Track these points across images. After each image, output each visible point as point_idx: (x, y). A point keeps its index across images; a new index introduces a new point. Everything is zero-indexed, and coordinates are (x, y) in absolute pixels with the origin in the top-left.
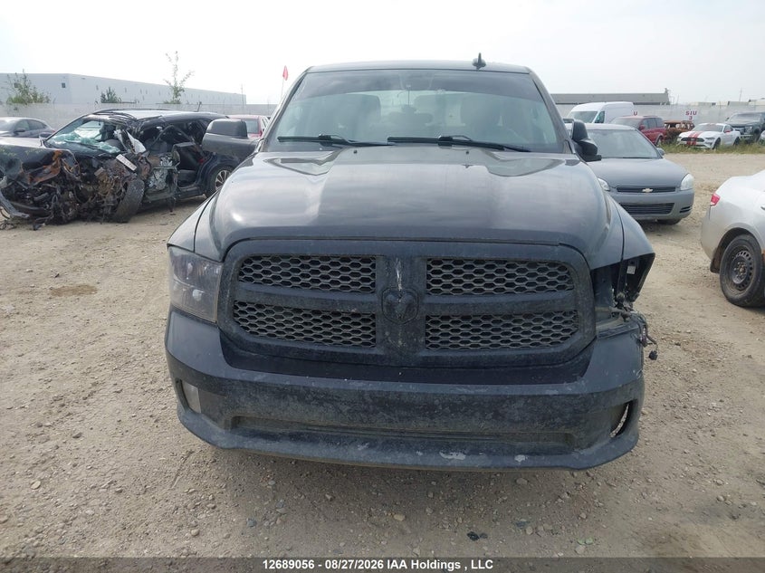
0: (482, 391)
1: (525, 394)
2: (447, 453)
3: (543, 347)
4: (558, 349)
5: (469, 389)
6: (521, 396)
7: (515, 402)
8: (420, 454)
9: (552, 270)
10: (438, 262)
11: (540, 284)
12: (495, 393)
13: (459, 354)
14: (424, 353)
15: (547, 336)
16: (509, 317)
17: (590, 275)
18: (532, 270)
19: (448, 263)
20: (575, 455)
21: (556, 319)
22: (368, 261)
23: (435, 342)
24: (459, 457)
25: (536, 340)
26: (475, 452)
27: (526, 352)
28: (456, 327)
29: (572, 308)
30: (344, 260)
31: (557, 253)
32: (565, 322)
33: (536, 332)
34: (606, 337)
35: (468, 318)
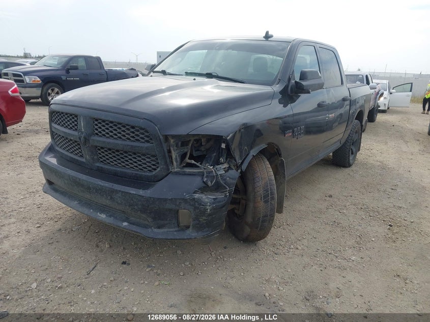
0: (107, 185)
1: (122, 190)
2: (100, 213)
3: (144, 172)
4: (150, 174)
6: (120, 191)
7: (118, 193)
8: (92, 210)
9: (142, 131)
10: (97, 120)
11: (137, 138)
12: (111, 187)
13: (110, 167)
14: (98, 164)
15: (145, 166)
16: (126, 152)
17: (161, 137)
18: (132, 130)
19: (100, 121)
20: (150, 230)
21: (147, 158)
22: (76, 116)
23: (101, 160)
24: (103, 216)
25: (141, 167)
26: (110, 216)
27: (136, 172)
28: (106, 153)
29: (153, 153)
30: (71, 115)
31: (141, 123)
32: (152, 160)
33: (140, 163)
34: (177, 173)
35: (110, 150)
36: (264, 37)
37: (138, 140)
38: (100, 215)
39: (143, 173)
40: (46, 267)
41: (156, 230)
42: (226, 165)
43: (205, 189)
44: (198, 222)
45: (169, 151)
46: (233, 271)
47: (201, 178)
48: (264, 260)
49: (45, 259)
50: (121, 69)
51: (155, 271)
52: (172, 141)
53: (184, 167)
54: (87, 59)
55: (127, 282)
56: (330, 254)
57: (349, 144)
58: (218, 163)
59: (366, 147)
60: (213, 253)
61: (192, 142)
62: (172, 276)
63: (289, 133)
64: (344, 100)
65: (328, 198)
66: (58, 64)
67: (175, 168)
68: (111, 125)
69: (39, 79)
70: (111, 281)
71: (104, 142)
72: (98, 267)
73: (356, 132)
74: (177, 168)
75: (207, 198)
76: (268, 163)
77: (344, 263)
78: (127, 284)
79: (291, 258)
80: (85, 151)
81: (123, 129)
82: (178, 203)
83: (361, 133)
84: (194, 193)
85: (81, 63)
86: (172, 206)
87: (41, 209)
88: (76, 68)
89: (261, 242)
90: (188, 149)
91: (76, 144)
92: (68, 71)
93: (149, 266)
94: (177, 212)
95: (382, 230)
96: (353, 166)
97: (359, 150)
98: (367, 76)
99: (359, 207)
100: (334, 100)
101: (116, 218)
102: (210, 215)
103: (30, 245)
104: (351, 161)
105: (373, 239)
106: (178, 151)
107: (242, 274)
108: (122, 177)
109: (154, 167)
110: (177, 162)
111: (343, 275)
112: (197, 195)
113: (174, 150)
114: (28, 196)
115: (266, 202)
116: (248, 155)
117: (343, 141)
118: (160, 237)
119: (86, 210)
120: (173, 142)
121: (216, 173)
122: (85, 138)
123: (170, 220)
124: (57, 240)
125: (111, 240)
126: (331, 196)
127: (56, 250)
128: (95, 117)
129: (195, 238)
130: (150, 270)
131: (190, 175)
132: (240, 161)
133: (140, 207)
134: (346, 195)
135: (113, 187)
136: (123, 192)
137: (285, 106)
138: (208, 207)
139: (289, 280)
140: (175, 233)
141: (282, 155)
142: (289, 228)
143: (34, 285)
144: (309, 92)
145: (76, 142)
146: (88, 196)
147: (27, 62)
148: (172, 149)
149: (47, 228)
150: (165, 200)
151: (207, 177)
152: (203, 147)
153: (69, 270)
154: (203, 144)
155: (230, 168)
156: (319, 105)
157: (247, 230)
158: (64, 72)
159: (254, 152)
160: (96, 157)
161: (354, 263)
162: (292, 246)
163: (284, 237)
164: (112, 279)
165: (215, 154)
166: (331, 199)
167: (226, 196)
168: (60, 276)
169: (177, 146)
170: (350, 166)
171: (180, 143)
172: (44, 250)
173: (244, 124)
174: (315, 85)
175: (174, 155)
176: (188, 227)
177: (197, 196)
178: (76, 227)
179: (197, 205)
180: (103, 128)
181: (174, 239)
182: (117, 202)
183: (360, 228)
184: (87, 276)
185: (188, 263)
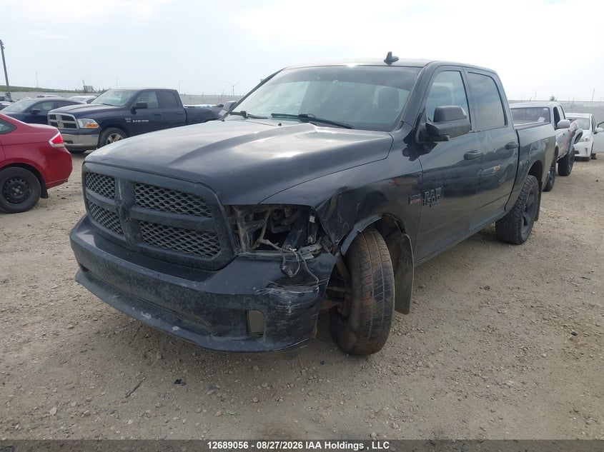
0: (151, 274)
1: (170, 282)
2: (144, 313)
3: (201, 256)
4: (209, 260)
5: (145, 271)
6: (167, 283)
7: (165, 286)
8: (133, 308)
10: (138, 185)
11: (190, 209)
12: (156, 277)
13: (156, 250)
14: (141, 245)
15: (202, 248)
16: (176, 229)
17: (222, 208)
18: (184, 198)
19: (142, 186)
20: (208, 338)
21: (204, 236)
22: (113, 179)
23: (146, 239)
24: (148, 317)
25: (196, 250)
26: (157, 317)
27: (190, 257)
28: (152, 230)
29: (212, 231)
30: (107, 178)
31: (195, 188)
32: (211, 241)
33: (195, 244)
34: (245, 259)
35: (156, 225)
36: (385, 61)
37: (191, 212)
38: (144, 315)
39: (200, 258)
40: (73, 385)
41: (216, 339)
42: (317, 247)
43: (283, 281)
44: (274, 328)
45: (236, 228)
46: (329, 398)
47: (279, 266)
48: (377, 383)
49: (73, 373)
50: (206, 105)
51: (219, 395)
52: (239, 213)
53: (257, 249)
54: (160, 93)
55: (178, 409)
56: (475, 375)
57: (519, 211)
58: (306, 244)
59: (550, 214)
60: (303, 371)
61: (268, 214)
62: (242, 403)
63: (416, 198)
64: (508, 147)
65: (483, 291)
66: (121, 102)
67: (244, 250)
68: (156, 191)
69: (95, 123)
70: (157, 407)
71: (148, 215)
72: (142, 386)
73: (531, 193)
74: (246, 251)
75: (288, 295)
76: (383, 242)
77: (496, 390)
78: (178, 413)
79: (417, 380)
80: (125, 227)
81: (172, 197)
82: (245, 301)
83: (540, 194)
84: (268, 287)
85: (153, 99)
86: (238, 306)
87: (77, 302)
88: (144, 106)
89: (376, 356)
90: (263, 224)
91: (114, 216)
92: (133, 111)
93: (211, 388)
94: (246, 312)
95: (560, 340)
96: (527, 243)
97: (536, 218)
98: (555, 109)
99: (529, 305)
100: (491, 149)
101: (164, 320)
102: (292, 318)
103: (56, 354)
104: (522, 235)
105: (545, 355)
106: (247, 228)
107: (342, 403)
108: (173, 263)
109: (214, 250)
110: (246, 242)
111: (492, 408)
112: (273, 289)
113: (242, 226)
114: (63, 284)
115: (378, 299)
116: (350, 231)
117: (509, 208)
118: (221, 348)
119: (126, 308)
120: (241, 215)
121: (300, 258)
122: (124, 209)
123: (235, 325)
124: (92, 347)
125: (164, 349)
126: (487, 288)
127: (90, 360)
128: (136, 180)
129: (270, 351)
130: (213, 393)
131: (263, 261)
132: (338, 241)
133: (193, 305)
134: (512, 286)
135: (159, 278)
136: (171, 284)
137: (412, 159)
138: (288, 307)
139: (409, 414)
140: (243, 343)
141: (407, 230)
142: (420, 335)
143: (53, 411)
144: (446, 140)
145: (114, 214)
146: (127, 288)
147: (83, 99)
148: (239, 224)
149: (81, 330)
150: (228, 296)
151: (287, 263)
152: (285, 221)
153: (102, 391)
154: (286, 216)
155: (322, 250)
156: (466, 157)
157: (353, 338)
158: (128, 113)
159: (359, 227)
160: (138, 235)
161: (511, 390)
162: (420, 363)
163: (410, 348)
164: (158, 404)
165: (301, 231)
166: (488, 292)
167: (315, 291)
168: (90, 398)
169: (247, 219)
170: (521, 242)
171: (251, 216)
172: (73, 360)
173: (342, 189)
174: (456, 128)
175: (242, 232)
176: (261, 335)
177: (272, 291)
178: (121, 329)
179: (271, 304)
180: (147, 196)
181: (241, 352)
182: (163, 298)
183: (526, 337)
184: (125, 399)
185: (266, 385)
